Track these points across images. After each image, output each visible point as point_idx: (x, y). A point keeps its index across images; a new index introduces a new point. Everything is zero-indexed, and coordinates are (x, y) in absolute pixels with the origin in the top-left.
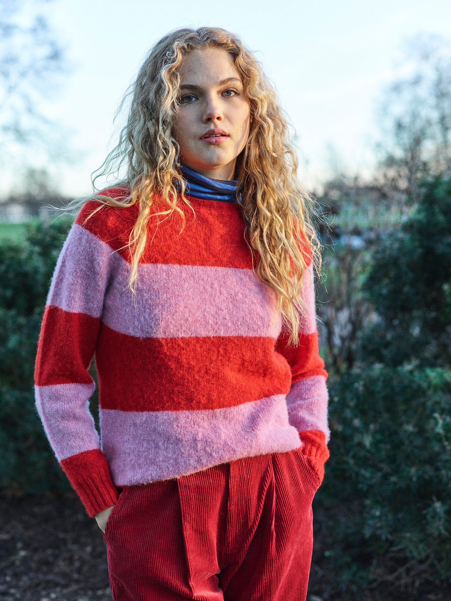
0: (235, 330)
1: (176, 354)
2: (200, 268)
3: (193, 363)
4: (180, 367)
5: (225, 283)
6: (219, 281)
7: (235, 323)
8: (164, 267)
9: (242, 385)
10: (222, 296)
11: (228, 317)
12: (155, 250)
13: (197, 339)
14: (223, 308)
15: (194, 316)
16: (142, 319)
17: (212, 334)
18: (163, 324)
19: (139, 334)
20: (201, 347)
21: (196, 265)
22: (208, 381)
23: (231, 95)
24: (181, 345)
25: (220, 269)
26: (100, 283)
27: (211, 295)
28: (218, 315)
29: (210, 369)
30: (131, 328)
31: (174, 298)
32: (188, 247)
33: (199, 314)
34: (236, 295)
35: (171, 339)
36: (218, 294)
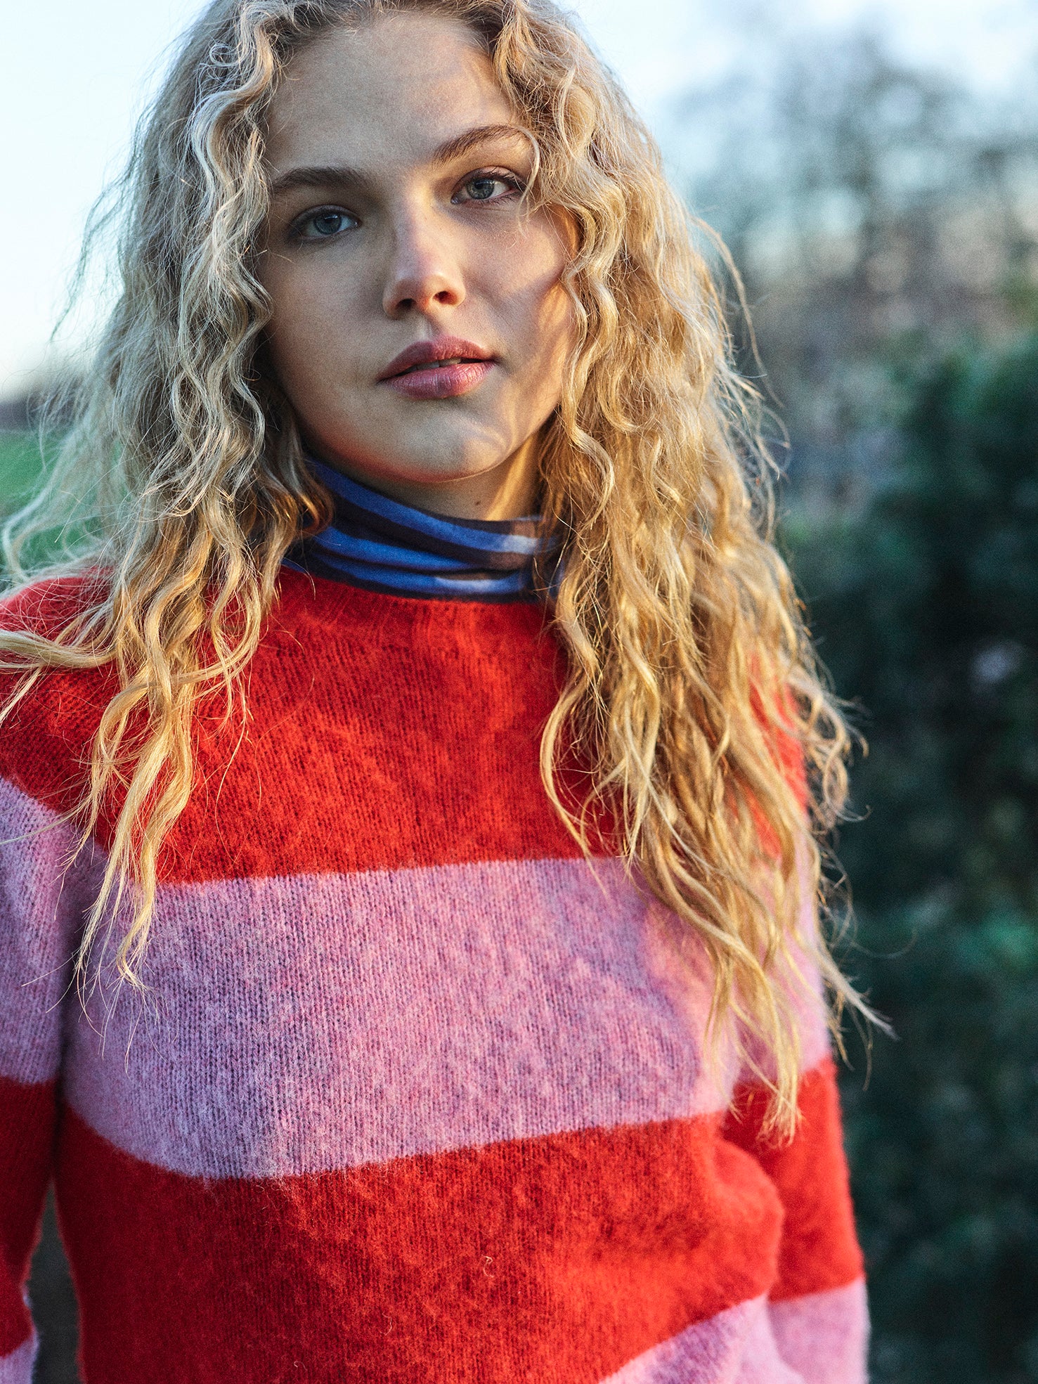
0: (570, 1108)
1: (343, 1236)
2: (421, 876)
3: (412, 1259)
4: (366, 1280)
5: (519, 923)
6: (499, 918)
7: (565, 1082)
8: (281, 888)
9: (609, 1306)
10: (512, 978)
11: (538, 1063)
12: (239, 820)
13: (424, 1162)
14: (518, 1028)
15: (407, 1076)
16: (203, 1110)
17: (479, 1138)
18: (285, 1126)
19: (194, 1167)
20: (442, 1191)
21: (405, 865)
22: (474, 1318)
23: (494, 195)
24: (364, 1195)
25: (496, 868)
26: (35, 961)
27: (469, 982)
28: (502, 1059)
29: (479, 1274)
30: (164, 1145)
31: (324, 1013)
32: (370, 794)
33: (424, 1068)
34: (565, 967)
35: (323, 1180)
36: (497, 970)
